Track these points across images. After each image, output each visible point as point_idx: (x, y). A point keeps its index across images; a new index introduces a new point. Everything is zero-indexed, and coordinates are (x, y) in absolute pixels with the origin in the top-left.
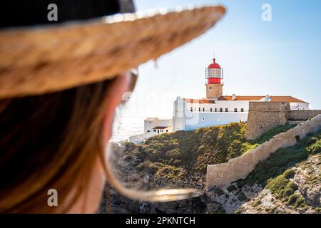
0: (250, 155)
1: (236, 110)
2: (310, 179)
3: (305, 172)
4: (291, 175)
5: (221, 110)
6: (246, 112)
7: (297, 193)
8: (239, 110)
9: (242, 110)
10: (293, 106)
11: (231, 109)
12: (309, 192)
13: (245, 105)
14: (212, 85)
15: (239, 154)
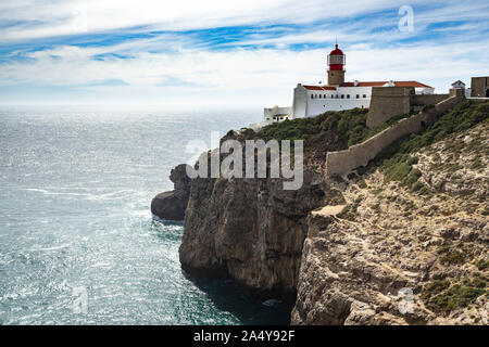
0: (372, 141)
1: (358, 97)
2: (436, 165)
3: (430, 158)
4: (415, 161)
5: (343, 97)
6: (369, 98)
7: (422, 179)
8: (361, 95)
9: (364, 96)
10: (418, 90)
11: (353, 95)
12: (434, 179)
13: (368, 91)
14: (334, 72)
15: (361, 140)
